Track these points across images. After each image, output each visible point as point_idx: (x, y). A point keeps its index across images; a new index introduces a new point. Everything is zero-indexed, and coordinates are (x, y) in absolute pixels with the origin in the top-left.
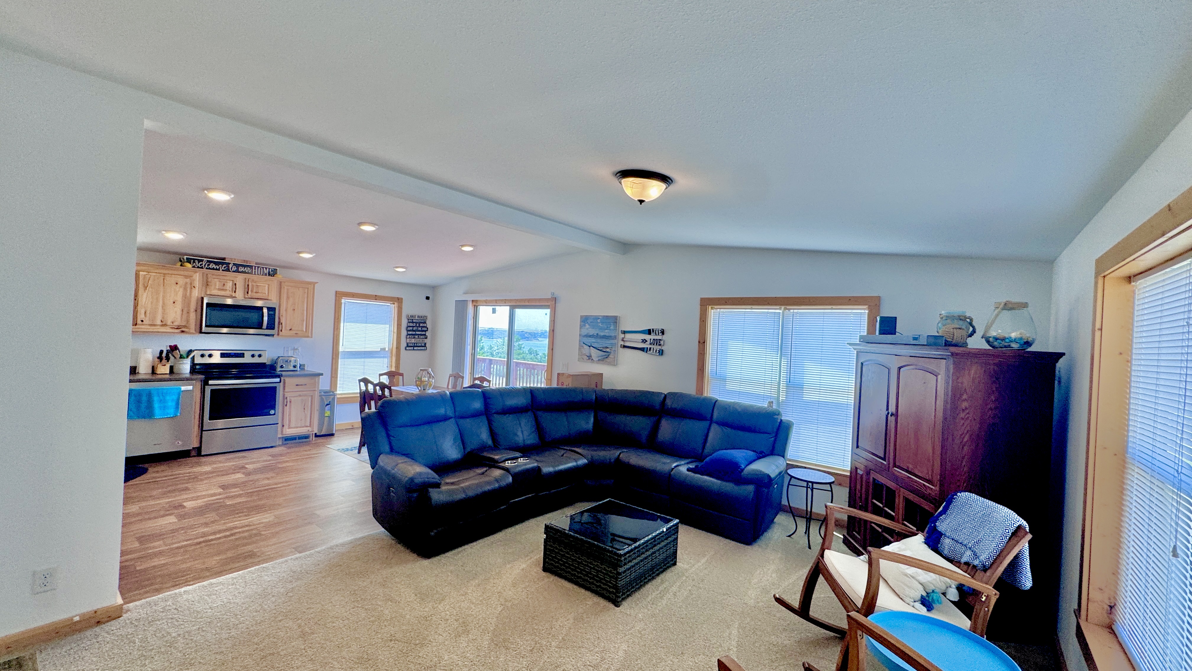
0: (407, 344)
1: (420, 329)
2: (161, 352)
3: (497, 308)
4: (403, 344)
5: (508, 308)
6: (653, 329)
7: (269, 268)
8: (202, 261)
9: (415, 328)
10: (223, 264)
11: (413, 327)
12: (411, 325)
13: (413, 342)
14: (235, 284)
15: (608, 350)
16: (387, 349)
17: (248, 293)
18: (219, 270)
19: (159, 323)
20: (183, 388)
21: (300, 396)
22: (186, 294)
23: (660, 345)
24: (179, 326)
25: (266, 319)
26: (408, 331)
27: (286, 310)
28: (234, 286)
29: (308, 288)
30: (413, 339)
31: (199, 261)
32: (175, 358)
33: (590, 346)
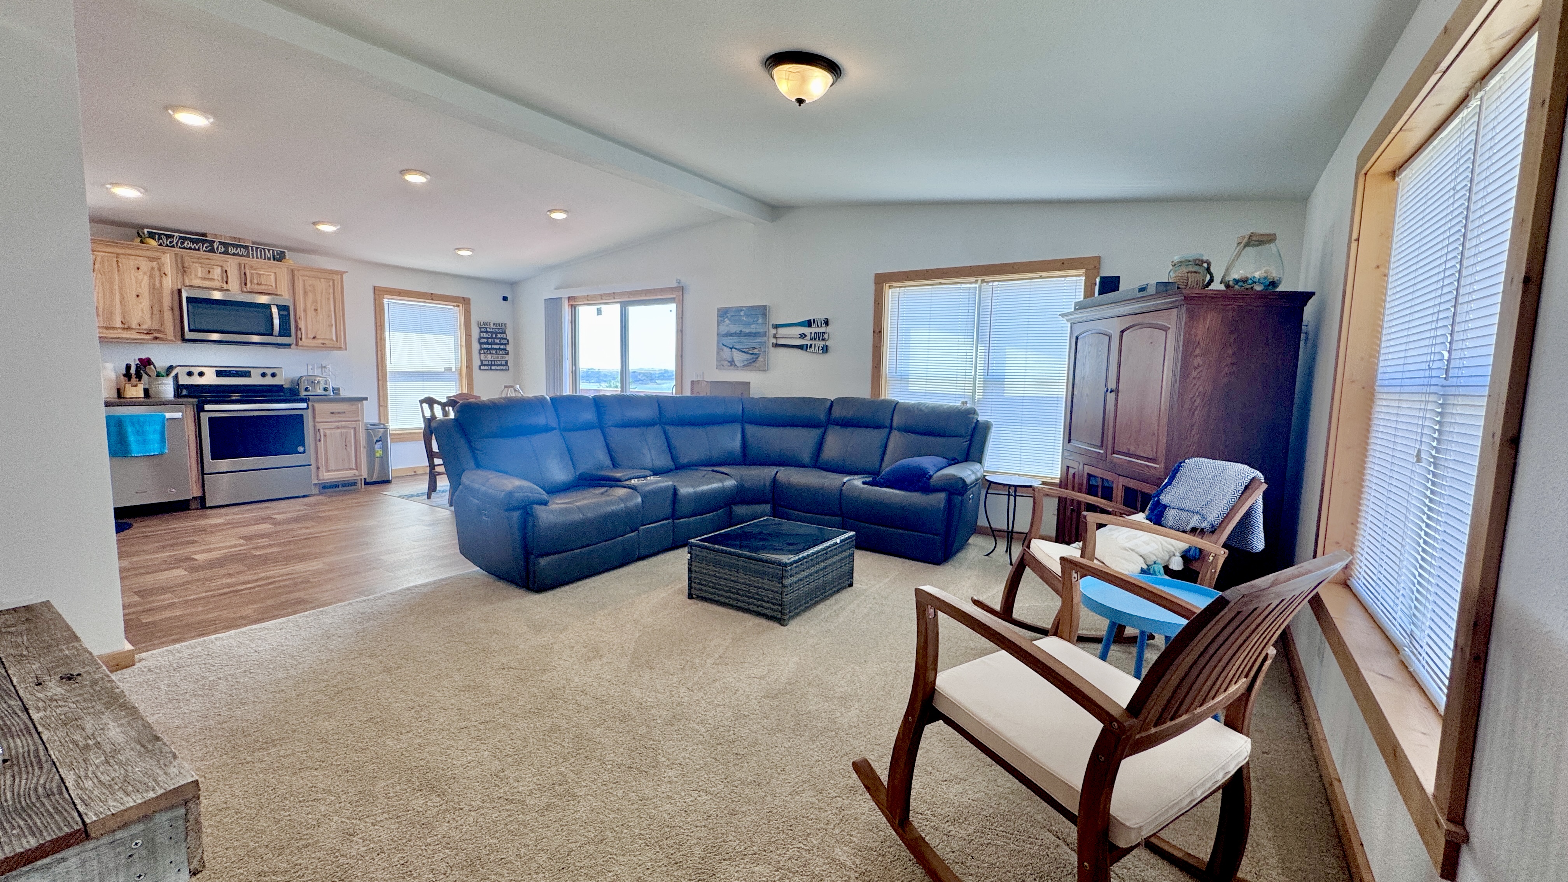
0: (482, 361)
1: (498, 341)
2: (128, 367)
3: (603, 307)
4: (476, 362)
5: (617, 307)
6: (814, 320)
7: (273, 250)
8: (172, 236)
9: (490, 341)
10: (204, 242)
11: (488, 338)
12: (485, 335)
13: (489, 359)
14: (226, 272)
15: (755, 351)
16: (454, 370)
17: (246, 284)
18: (199, 250)
19: (119, 325)
20: (168, 415)
21: (338, 428)
22: (154, 285)
23: (823, 340)
24: (150, 330)
25: (276, 322)
26: (481, 344)
27: (305, 311)
28: (225, 274)
29: (333, 280)
30: (490, 356)
31: (168, 237)
32: (150, 376)
33: (731, 348)
